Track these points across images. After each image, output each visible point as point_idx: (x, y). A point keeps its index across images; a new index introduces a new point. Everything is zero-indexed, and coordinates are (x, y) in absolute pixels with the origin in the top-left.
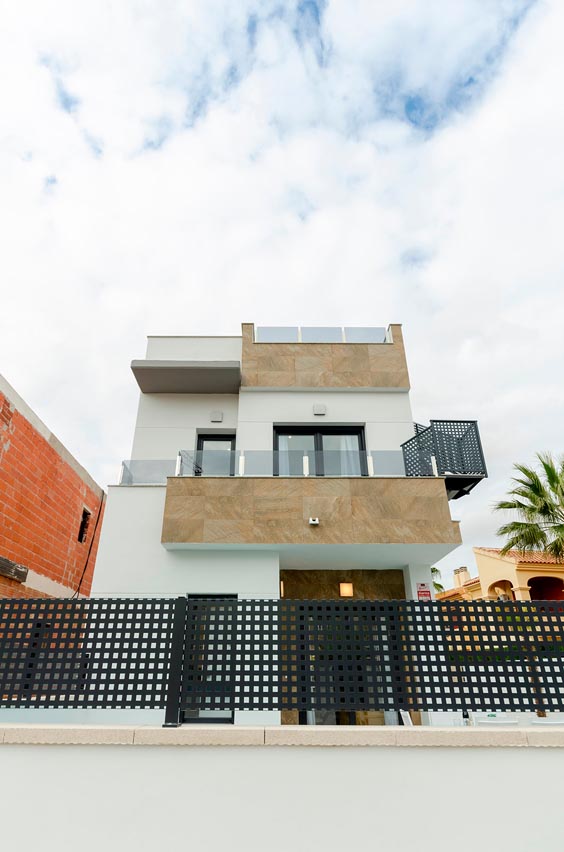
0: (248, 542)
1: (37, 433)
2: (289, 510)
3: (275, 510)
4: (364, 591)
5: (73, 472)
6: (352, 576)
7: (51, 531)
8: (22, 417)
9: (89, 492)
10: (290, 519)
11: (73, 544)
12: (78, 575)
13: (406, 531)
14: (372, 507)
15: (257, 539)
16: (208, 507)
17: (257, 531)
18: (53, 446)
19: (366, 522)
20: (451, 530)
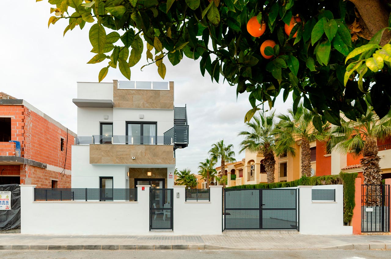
0: (115, 163)
1: (39, 115)
2: (127, 155)
3: (122, 155)
4: (155, 174)
5: (54, 125)
6: (152, 170)
7: (51, 150)
8: (33, 112)
9: (62, 131)
10: (127, 157)
11: (59, 152)
12: (63, 162)
13: (160, 161)
14: (151, 154)
15: (117, 163)
16: (103, 153)
17: (117, 160)
18: (45, 118)
19: (149, 158)
20: (173, 161)
